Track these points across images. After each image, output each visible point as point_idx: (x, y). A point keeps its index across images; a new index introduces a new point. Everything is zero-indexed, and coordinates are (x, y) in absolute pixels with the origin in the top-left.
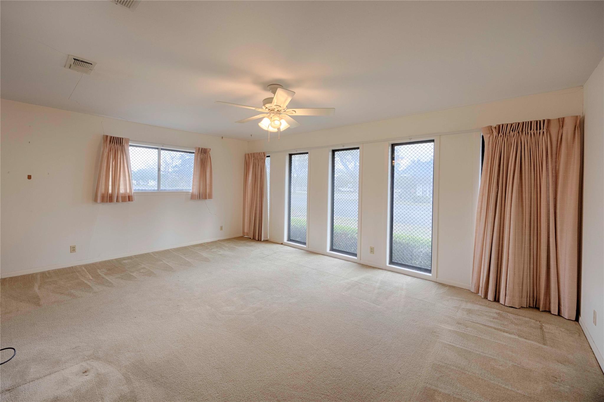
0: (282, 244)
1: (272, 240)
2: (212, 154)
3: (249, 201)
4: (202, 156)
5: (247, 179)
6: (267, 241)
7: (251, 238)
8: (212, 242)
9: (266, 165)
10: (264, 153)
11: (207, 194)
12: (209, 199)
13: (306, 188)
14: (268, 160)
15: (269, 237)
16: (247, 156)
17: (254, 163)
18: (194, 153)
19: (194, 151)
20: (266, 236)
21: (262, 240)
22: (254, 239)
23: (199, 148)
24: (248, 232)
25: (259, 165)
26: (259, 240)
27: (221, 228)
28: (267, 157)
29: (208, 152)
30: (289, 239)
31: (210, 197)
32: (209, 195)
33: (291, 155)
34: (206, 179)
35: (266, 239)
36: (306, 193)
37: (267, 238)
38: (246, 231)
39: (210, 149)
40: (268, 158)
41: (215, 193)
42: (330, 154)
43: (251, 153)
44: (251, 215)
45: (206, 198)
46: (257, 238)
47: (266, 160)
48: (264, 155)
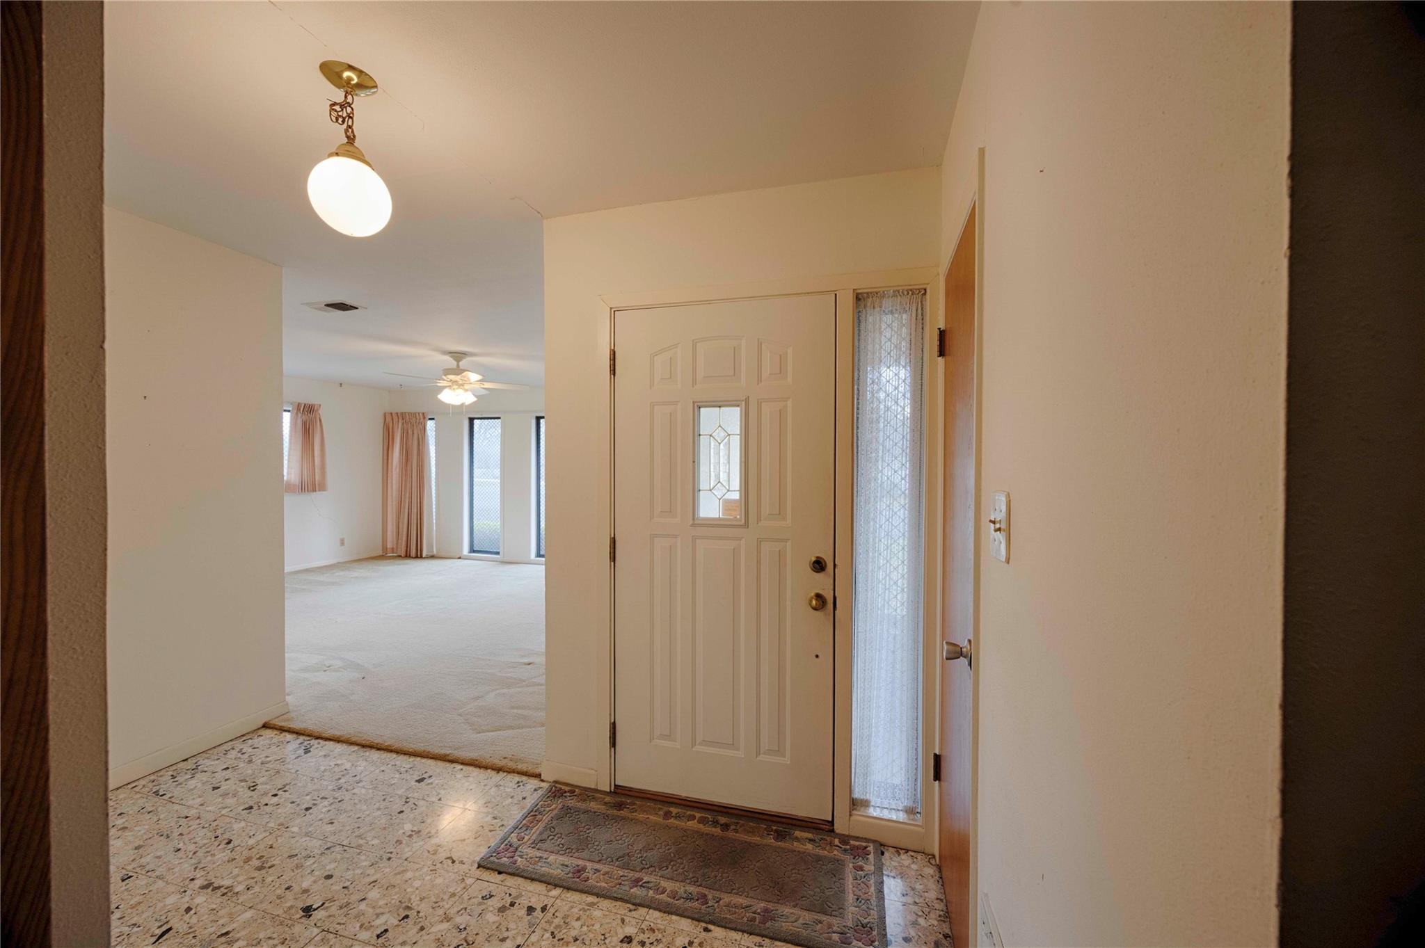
0: (460, 558)
1: (443, 554)
2: (323, 413)
3: (394, 495)
4: (305, 417)
5: (390, 461)
6: (432, 557)
7: (401, 556)
8: (326, 566)
9: (428, 436)
10: (423, 414)
11: (317, 483)
12: (319, 490)
13: (497, 472)
14: (430, 425)
15: (437, 550)
16: (388, 419)
17: (403, 429)
18: (289, 411)
19: (290, 409)
20: (430, 546)
21: (424, 556)
22: (408, 556)
23: (299, 405)
24: (395, 547)
25: (413, 433)
26: (419, 556)
27: (342, 542)
28: (430, 419)
29: (317, 410)
30: (472, 550)
31: (322, 487)
32: (319, 485)
33: (471, 420)
34: (313, 456)
35: (431, 554)
36: (499, 481)
37: (433, 552)
38: (389, 546)
39: (320, 406)
40: (431, 421)
41: (330, 481)
42: (534, 422)
43: (396, 412)
44: (401, 521)
45: (314, 490)
46: (413, 553)
47: (428, 425)
48: (424, 418)
